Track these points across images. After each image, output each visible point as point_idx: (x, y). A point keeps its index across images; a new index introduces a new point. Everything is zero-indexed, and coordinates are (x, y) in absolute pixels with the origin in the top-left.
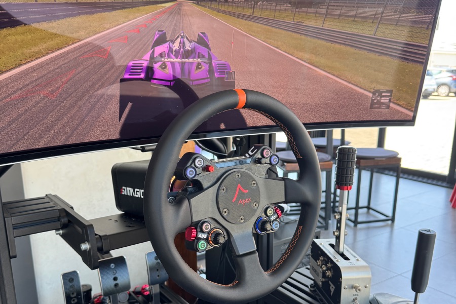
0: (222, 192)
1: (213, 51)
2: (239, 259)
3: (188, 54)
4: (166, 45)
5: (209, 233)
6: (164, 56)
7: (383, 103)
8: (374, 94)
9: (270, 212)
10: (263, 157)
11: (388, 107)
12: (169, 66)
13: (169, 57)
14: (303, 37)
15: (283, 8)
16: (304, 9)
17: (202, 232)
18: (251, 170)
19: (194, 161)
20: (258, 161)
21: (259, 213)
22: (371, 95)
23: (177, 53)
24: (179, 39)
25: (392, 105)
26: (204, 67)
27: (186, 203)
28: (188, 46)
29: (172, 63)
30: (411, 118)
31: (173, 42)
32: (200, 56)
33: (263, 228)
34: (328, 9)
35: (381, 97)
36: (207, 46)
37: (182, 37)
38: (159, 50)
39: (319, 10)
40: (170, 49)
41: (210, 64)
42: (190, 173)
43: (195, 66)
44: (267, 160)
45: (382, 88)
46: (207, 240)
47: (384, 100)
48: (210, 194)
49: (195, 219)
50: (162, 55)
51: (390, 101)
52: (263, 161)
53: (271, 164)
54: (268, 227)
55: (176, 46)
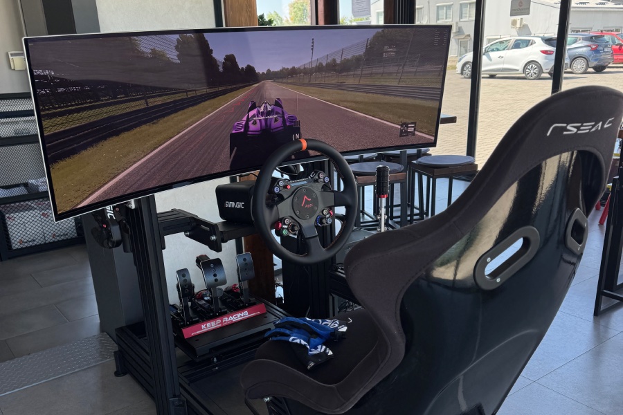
0: (295, 200)
1: (285, 110)
2: (307, 240)
3: (269, 113)
4: (256, 110)
5: (288, 225)
6: (255, 117)
7: (410, 132)
8: (402, 126)
9: (325, 212)
10: (319, 178)
11: (414, 134)
12: (258, 122)
13: (258, 116)
14: (345, 92)
15: (330, 75)
16: (345, 74)
17: (285, 224)
18: (312, 186)
19: (278, 183)
20: (316, 181)
21: (318, 213)
22: (399, 127)
23: (262, 114)
24: (264, 105)
25: (416, 133)
26: (280, 120)
27: (275, 208)
28: (269, 108)
29: (260, 120)
30: (433, 141)
31: (260, 107)
32: (277, 113)
33: (321, 223)
34: (362, 71)
35: (408, 127)
36: (281, 106)
37: (266, 103)
38: (251, 113)
39: (356, 72)
40: (258, 111)
41: (283, 117)
42: (276, 190)
43: (273, 120)
44: (322, 180)
45: (408, 121)
46: (287, 229)
47: (409, 130)
48: (289, 201)
49: (281, 217)
50: (254, 116)
51: (415, 130)
52: (320, 180)
53: (324, 182)
54: (324, 221)
55: (262, 109)
